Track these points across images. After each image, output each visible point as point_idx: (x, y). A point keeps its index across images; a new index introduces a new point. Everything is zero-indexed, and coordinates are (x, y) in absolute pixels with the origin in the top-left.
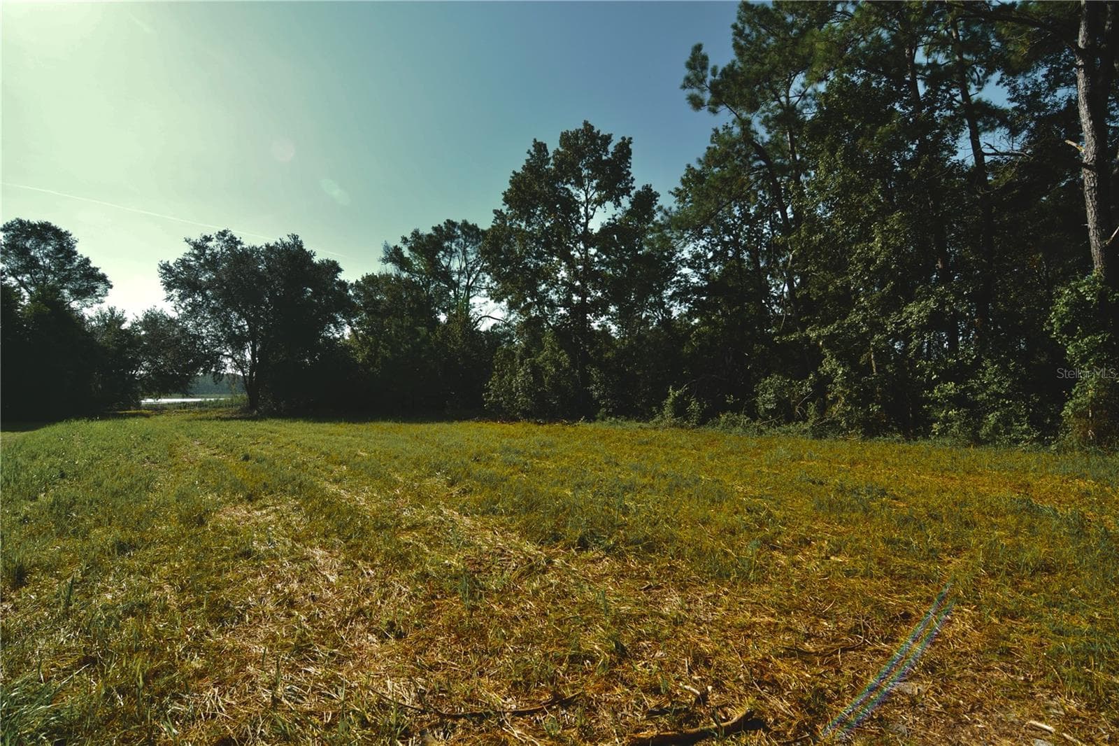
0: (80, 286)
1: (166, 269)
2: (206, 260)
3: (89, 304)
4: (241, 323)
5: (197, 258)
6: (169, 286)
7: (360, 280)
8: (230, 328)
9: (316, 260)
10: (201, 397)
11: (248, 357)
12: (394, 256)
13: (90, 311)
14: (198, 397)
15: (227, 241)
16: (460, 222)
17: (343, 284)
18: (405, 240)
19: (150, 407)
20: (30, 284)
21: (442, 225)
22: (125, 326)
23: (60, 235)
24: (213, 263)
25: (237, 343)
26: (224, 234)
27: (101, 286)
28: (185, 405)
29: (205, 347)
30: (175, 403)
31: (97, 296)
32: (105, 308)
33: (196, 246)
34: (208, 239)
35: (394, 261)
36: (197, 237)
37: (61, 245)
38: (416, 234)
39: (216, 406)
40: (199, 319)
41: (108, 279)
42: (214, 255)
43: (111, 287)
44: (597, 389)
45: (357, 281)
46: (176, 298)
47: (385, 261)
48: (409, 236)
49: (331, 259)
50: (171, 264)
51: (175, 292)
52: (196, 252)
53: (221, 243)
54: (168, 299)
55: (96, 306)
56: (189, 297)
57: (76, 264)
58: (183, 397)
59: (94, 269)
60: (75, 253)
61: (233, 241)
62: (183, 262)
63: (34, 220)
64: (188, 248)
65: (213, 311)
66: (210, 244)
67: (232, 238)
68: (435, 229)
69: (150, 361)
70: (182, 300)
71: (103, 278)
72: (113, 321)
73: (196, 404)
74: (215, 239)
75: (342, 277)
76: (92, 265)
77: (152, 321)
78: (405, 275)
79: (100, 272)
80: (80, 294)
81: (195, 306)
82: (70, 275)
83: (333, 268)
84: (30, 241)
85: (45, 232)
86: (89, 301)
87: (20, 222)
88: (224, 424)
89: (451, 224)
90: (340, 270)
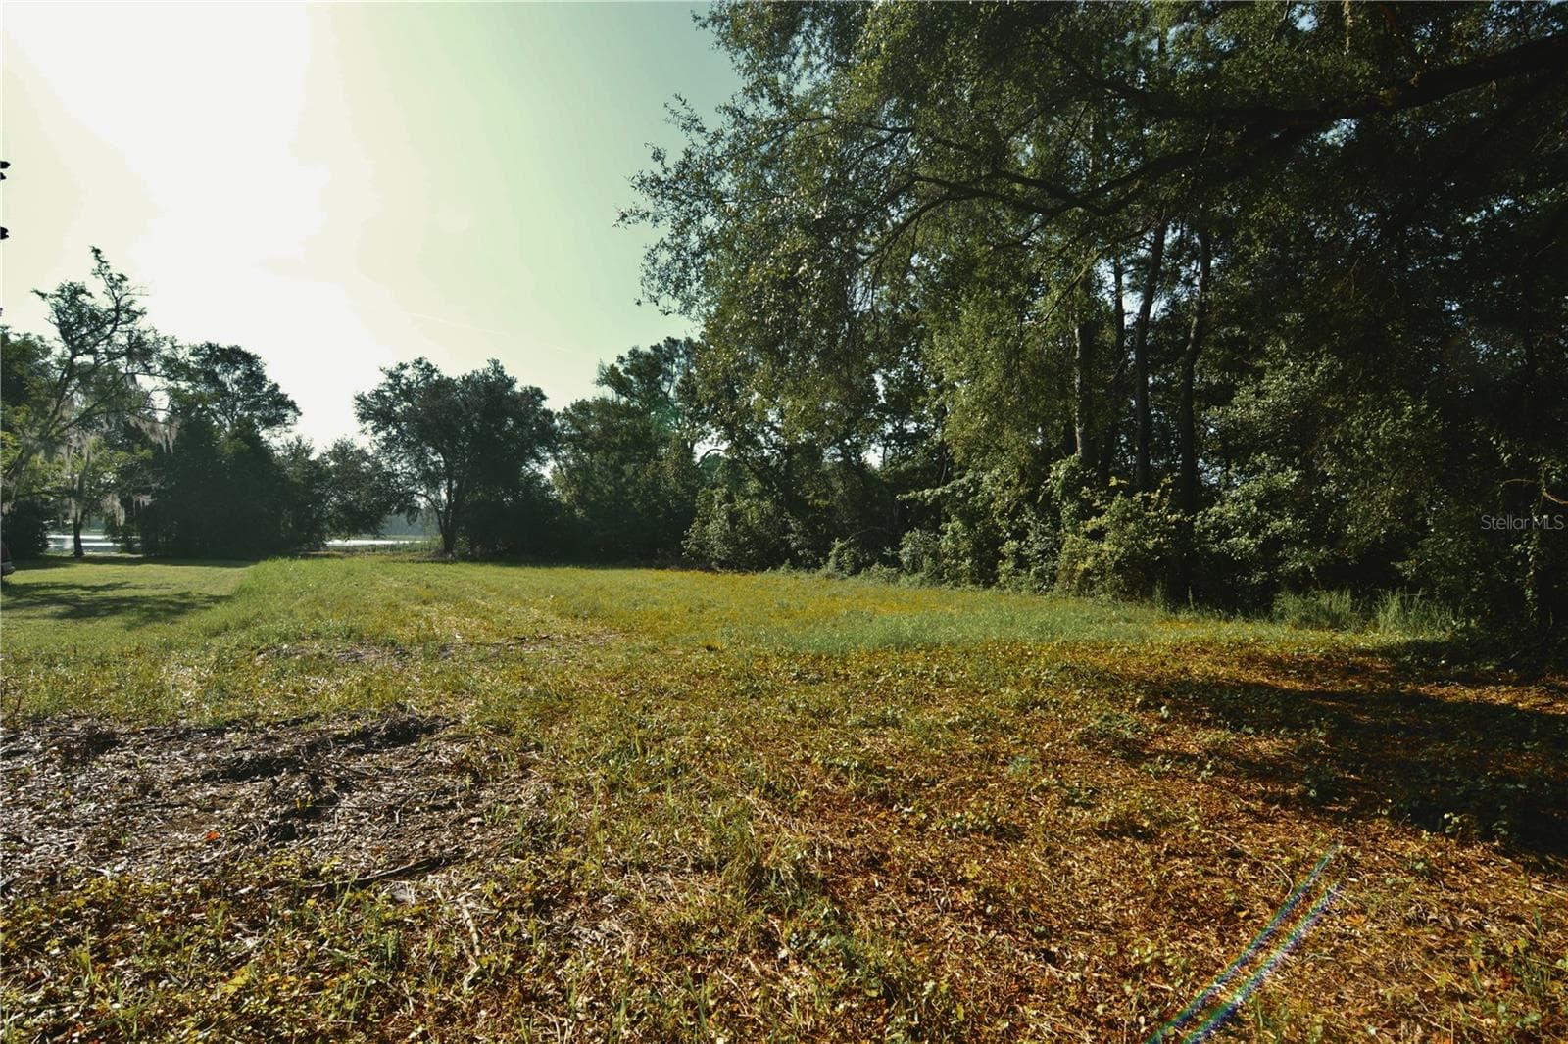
0: (270, 414)
1: (361, 399)
2: (401, 389)
3: (277, 433)
4: (435, 459)
5: (392, 388)
6: (363, 418)
7: (569, 407)
8: (425, 464)
9: (518, 388)
10: (394, 539)
11: (444, 496)
12: (611, 377)
13: (276, 439)
14: (390, 539)
15: (423, 370)
16: (683, 340)
17: (548, 414)
18: (621, 360)
19: (336, 549)
20: (218, 412)
21: (662, 343)
22: (313, 457)
23: (249, 359)
24: (408, 393)
25: (432, 480)
26: (420, 362)
27: (291, 413)
28: (374, 549)
29: (399, 486)
30: (363, 546)
31: (286, 425)
32: (292, 438)
33: (391, 375)
34: (403, 367)
35: (611, 383)
36: (392, 366)
37: (250, 370)
38: (634, 353)
39: (410, 549)
40: (394, 454)
41: (298, 406)
42: (409, 384)
43: (300, 414)
44: (795, 539)
45: (566, 409)
46: (371, 432)
47: (600, 382)
48: (626, 355)
49: (535, 385)
50: (366, 395)
51: (370, 424)
52: (391, 381)
53: (417, 372)
54: (363, 431)
55: (285, 436)
56: (383, 429)
57: (265, 389)
58: (375, 539)
59: (283, 395)
60: (263, 378)
61: (430, 370)
62: (378, 394)
63: (225, 344)
64: (384, 378)
65: (408, 444)
66: (406, 373)
67: (429, 366)
68: (653, 348)
69: (339, 497)
70: (376, 433)
71: (292, 405)
72: (300, 452)
73: (387, 546)
74: (410, 368)
75: (546, 405)
76: (281, 391)
77: (342, 451)
78: (624, 399)
79: (290, 398)
80: (270, 422)
81: (389, 439)
82: (259, 401)
83: (536, 395)
84: (219, 366)
85: (234, 356)
86: (277, 430)
87: (209, 345)
88: (416, 566)
89: (672, 342)
90: (544, 398)
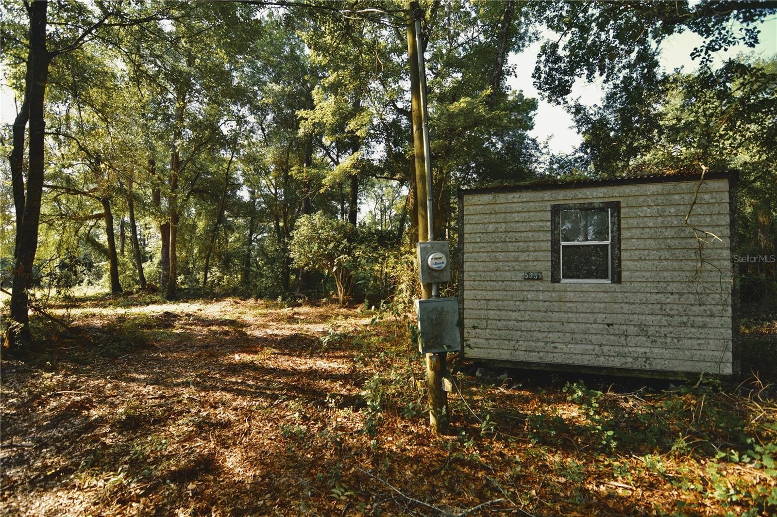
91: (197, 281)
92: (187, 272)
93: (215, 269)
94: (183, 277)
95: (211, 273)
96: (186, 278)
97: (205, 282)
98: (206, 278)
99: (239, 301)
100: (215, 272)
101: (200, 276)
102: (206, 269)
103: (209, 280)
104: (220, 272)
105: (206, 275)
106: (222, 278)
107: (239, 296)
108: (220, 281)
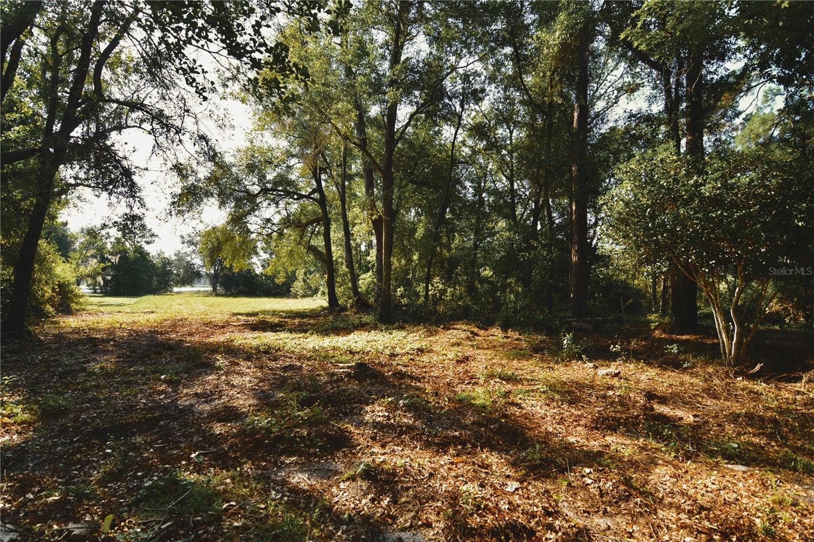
91: (417, 295)
92: (407, 284)
93: (436, 279)
94: (402, 289)
95: (432, 285)
96: (405, 290)
97: (426, 296)
98: (427, 290)
99: (476, 330)
100: (437, 283)
101: (420, 288)
102: (428, 280)
103: (430, 293)
104: (443, 284)
105: (427, 287)
106: (445, 291)
107: (474, 321)
108: (441, 295)
